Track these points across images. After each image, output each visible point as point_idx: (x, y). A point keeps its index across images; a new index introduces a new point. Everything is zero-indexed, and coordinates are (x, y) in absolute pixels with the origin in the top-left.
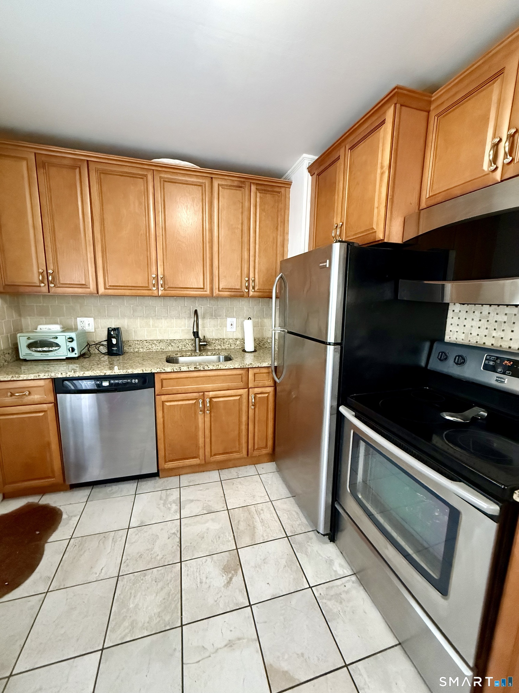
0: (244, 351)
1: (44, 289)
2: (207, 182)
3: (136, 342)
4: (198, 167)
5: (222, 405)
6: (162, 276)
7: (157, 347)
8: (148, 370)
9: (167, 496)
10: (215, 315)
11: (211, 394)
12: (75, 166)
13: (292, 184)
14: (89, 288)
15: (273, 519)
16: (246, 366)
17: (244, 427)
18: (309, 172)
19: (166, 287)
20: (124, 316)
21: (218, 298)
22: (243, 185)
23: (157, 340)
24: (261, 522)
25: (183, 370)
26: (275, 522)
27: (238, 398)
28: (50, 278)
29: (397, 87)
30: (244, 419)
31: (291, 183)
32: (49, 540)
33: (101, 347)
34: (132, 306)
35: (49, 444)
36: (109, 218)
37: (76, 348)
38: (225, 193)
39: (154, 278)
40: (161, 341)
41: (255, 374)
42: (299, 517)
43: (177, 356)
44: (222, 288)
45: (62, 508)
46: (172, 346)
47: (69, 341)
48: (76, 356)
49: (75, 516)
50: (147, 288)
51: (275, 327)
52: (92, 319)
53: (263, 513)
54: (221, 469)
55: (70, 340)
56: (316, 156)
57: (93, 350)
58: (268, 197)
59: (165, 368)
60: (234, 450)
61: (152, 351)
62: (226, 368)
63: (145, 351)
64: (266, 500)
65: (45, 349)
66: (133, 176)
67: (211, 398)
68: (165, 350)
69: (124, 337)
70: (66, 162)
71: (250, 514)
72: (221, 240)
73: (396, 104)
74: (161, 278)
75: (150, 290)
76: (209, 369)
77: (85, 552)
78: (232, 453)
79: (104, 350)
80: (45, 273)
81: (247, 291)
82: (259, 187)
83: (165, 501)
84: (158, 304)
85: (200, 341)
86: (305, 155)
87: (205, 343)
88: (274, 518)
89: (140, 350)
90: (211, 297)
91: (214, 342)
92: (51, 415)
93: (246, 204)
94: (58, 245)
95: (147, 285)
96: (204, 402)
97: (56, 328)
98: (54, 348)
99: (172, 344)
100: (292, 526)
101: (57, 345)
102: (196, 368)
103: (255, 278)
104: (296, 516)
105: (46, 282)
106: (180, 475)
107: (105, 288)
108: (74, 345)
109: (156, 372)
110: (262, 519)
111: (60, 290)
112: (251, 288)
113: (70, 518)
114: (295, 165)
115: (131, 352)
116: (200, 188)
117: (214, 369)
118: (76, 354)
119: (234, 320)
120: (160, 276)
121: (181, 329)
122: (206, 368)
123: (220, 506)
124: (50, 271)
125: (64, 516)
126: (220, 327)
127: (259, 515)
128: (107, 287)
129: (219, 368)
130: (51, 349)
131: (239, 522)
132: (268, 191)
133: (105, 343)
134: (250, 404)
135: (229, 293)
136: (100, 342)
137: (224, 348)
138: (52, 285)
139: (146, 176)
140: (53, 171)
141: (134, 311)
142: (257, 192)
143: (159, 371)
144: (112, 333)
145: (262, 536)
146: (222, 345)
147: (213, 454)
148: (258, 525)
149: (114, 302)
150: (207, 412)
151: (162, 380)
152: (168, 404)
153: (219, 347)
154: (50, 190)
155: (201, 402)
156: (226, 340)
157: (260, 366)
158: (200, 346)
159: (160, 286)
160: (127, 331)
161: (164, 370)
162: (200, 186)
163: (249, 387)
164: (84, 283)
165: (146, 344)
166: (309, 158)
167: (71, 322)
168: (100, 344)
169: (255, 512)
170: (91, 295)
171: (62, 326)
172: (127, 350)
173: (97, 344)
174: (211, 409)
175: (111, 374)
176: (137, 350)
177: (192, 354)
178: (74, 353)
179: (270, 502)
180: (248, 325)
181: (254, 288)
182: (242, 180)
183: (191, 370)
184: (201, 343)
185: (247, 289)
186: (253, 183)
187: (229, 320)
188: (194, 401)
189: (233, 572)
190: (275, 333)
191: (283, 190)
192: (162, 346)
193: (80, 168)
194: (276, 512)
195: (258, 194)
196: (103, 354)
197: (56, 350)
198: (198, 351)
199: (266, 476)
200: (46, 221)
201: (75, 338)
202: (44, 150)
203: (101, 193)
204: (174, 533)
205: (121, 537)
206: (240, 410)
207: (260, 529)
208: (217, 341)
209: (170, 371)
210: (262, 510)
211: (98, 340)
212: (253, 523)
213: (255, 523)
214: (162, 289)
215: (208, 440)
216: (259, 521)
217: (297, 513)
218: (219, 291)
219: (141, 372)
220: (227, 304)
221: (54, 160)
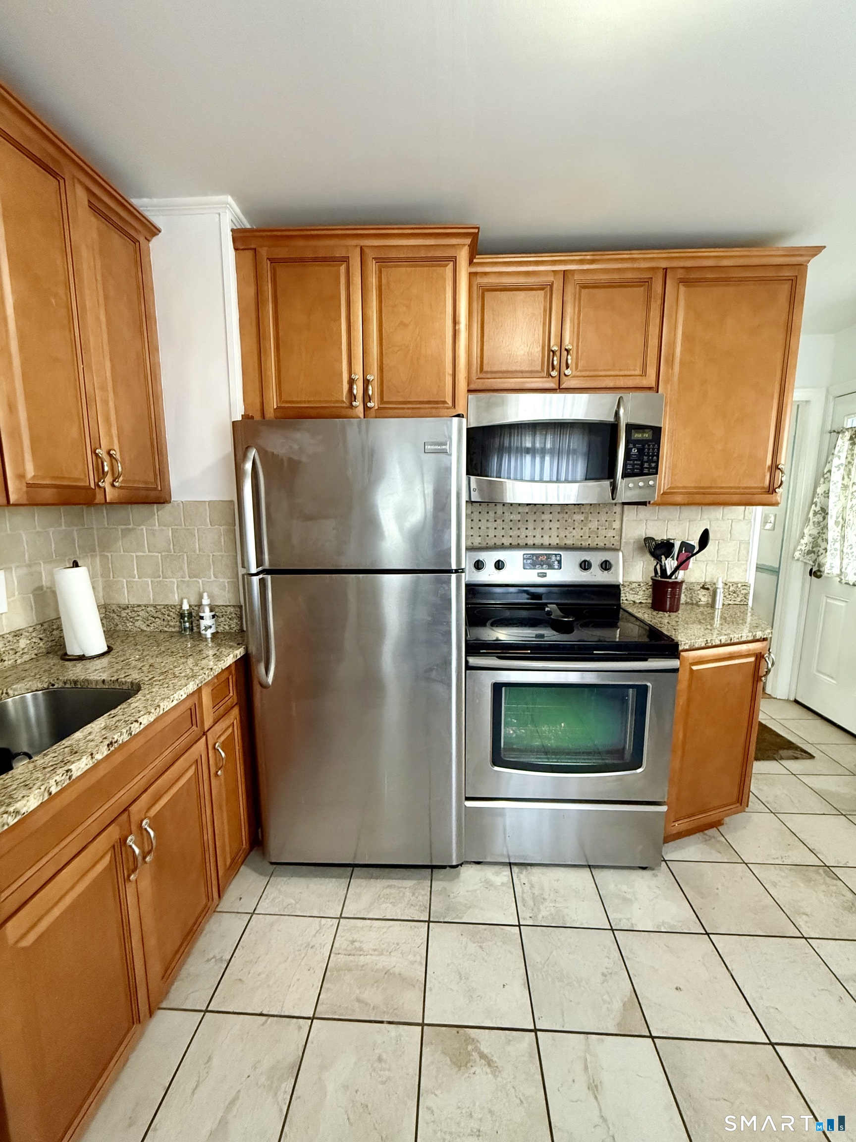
5: (168, 814)
11: (144, 800)
15: (385, 930)
24: (381, 954)
26: (391, 929)
27: (192, 771)
41: (212, 692)
42: (399, 888)
53: (361, 942)
64: (333, 925)
71: (350, 970)
88: (383, 928)
100: (412, 905)
104: (393, 891)
110: (375, 950)
127: (362, 953)
131: (358, 1000)
145: (413, 963)
148: (383, 962)
163: (205, 730)
169: (351, 958)
179: (341, 920)
189: (470, 1048)
194: (369, 919)
199: (267, 901)
207: (394, 962)
210: (353, 942)
212: (377, 971)
213: (377, 967)
216: (376, 958)
217: (389, 886)
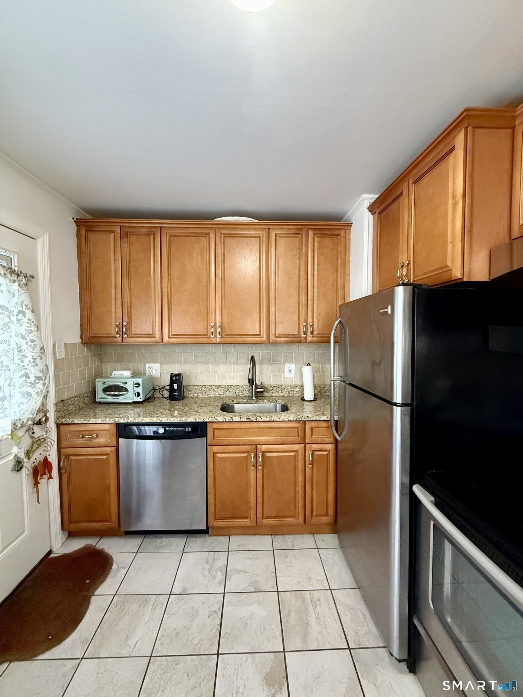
0: (303, 399)
1: (119, 339)
2: (264, 233)
3: (196, 388)
4: (257, 221)
5: (275, 461)
6: (220, 324)
7: (215, 393)
8: (200, 419)
9: (214, 559)
10: (272, 361)
11: (264, 447)
12: (150, 233)
13: (353, 225)
14: (155, 337)
15: (332, 617)
16: (301, 419)
17: (300, 488)
18: (370, 211)
19: (224, 334)
20: (185, 363)
21: (275, 343)
22: (300, 232)
23: (216, 386)
24: (317, 618)
25: (235, 421)
26: (334, 621)
27: (293, 454)
28: (124, 330)
29: (467, 110)
30: (300, 479)
31: (351, 224)
32: (96, 593)
33: (165, 391)
34: (194, 352)
35: (109, 487)
36: (175, 274)
37: (141, 393)
38: (282, 242)
39: (212, 327)
40: (219, 387)
41: (312, 428)
42: (366, 622)
43: (234, 402)
44: (279, 334)
45: (114, 557)
46: (229, 392)
47: (136, 387)
48: (141, 400)
49: (124, 568)
50: (206, 336)
51: (334, 376)
52: (159, 364)
53: (320, 605)
54: (274, 534)
55: (137, 385)
56: (376, 194)
57: (157, 394)
58: (327, 241)
59: (217, 418)
60: (289, 514)
61: (211, 397)
62: (280, 420)
63: (204, 396)
64: (324, 586)
65: (116, 393)
66: (197, 235)
67: (263, 453)
68: (222, 396)
69: (185, 382)
70: (144, 230)
71: (303, 603)
72: (278, 287)
73: (467, 128)
74: (219, 326)
75: (209, 338)
76: (262, 420)
77: (124, 615)
78: (286, 517)
79: (166, 394)
80: (121, 325)
81: (305, 336)
82: (317, 232)
83: (212, 566)
84: (218, 351)
85: (257, 388)
86: (364, 196)
87: (262, 390)
88: (334, 616)
89: (199, 395)
90: (268, 342)
91: (271, 388)
92: (113, 458)
93: (304, 250)
94: (133, 301)
95: (206, 333)
96: (256, 456)
97: (127, 373)
98: (123, 392)
99: (230, 390)
100: (357, 633)
101: (126, 390)
102: (248, 418)
103: (313, 322)
104: (362, 617)
105: (121, 333)
106: (230, 536)
107: (169, 337)
108: (140, 390)
109: (209, 421)
110: (318, 614)
111: (131, 340)
112: (309, 333)
113: (119, 568)
114: (354, 207)
115: (191, 397)
116: (258, 239)
117: (267, 420)
118: (141, 398)
119: (293, 365)
120: (218, 324)
121: (239, 374)
122: (259, 419)
123: (269, 585)
124: (125, 324)
125: (114, 567)
126: (278, 373)
127: (314, 606)
128: (171, 336)
129: (272, 420)
130: (121, 393)
131: (289, 611)
132: (327, 234)
133: (168, 388)
134: (307, 463)
135: (285, 339)
136: (164, 387)
137: (282, 395)
138: (125, 336)
139: (208, 234)
140: (133, 238)
141: (196, 357)
142: (315, 237)
143: (211, 421)
144: (174, 379)
145: (317, 640)
146: (280, 392)
147: (265, 516)
148: (313, 621)
149: (178, 349)
150: (259, 467)
151: (214, 430)
152: (219, 455)
153: (277, 394)
154: (129, 255)
155: (253, 456)
156: (284, 386)
157: (317, 419)
158: (257, 392)
159: (218, 334)
160: (188, 376)
161: (217, 419)
162: (258, 237)
163: (306, 442)
164: (151, 333)
165: (205, 389)
166: (370, 198)
167: (140, 368)
168: (163, 388)
169: (310, 602)
170: (157, 343)
171: (132, 372)
172: (187, 394)
173: (161, 389)
174: (263, 464)
175: (167, 421)
176: (196, 395)
177: (248, 401)
178: (139, 397)
179: (330, 590)
180: (307, 372)
181: (312, 333)
182: (300, 227)
183: (243, 420)
184: (258, 390)
185: (304, 334)
186: (311, 229)
187: (288, 366)
188: (246, 455)
189: (277, 687)
190: (334, 383)
191: (342, 232)
192: (220, 391)
193: (154, 234)
194: (336, 606)
195: (316, 239)
196: (165, 398)
197: (125, 394)
198: (254, 398)
199: (326, 552)
200: (125, 280)
201: (141, 384)
202: (127, 223)
203: (170, 252)
204: (215, 612)
205: (162, 604)
206: (295, 468)
207: (314, 629)
208: (275, 388)
209: (222, 421)
210: (319, 600)
211: (163, 384)
212: (307, 618)
213: (309, 617)
214: (220, 336)
215: (260, 500)
216: (314, 617)
217: (364, 615)
218: (275, 337)
219: (194, 421)
220: (286, 349)
221: (134, 230)
